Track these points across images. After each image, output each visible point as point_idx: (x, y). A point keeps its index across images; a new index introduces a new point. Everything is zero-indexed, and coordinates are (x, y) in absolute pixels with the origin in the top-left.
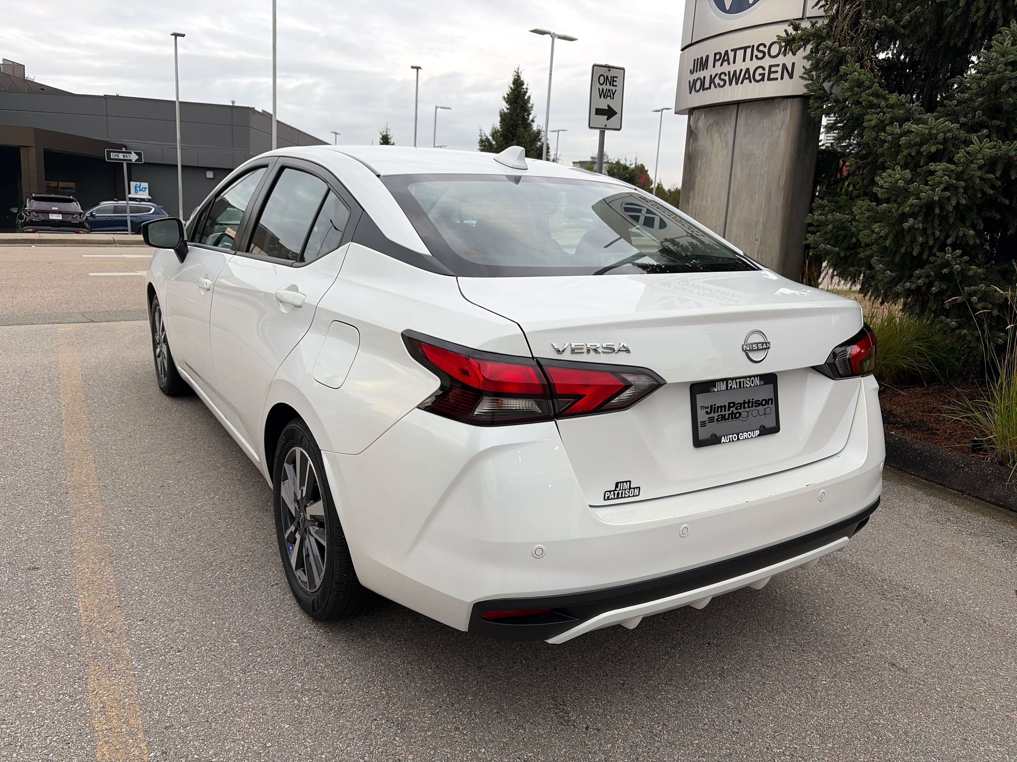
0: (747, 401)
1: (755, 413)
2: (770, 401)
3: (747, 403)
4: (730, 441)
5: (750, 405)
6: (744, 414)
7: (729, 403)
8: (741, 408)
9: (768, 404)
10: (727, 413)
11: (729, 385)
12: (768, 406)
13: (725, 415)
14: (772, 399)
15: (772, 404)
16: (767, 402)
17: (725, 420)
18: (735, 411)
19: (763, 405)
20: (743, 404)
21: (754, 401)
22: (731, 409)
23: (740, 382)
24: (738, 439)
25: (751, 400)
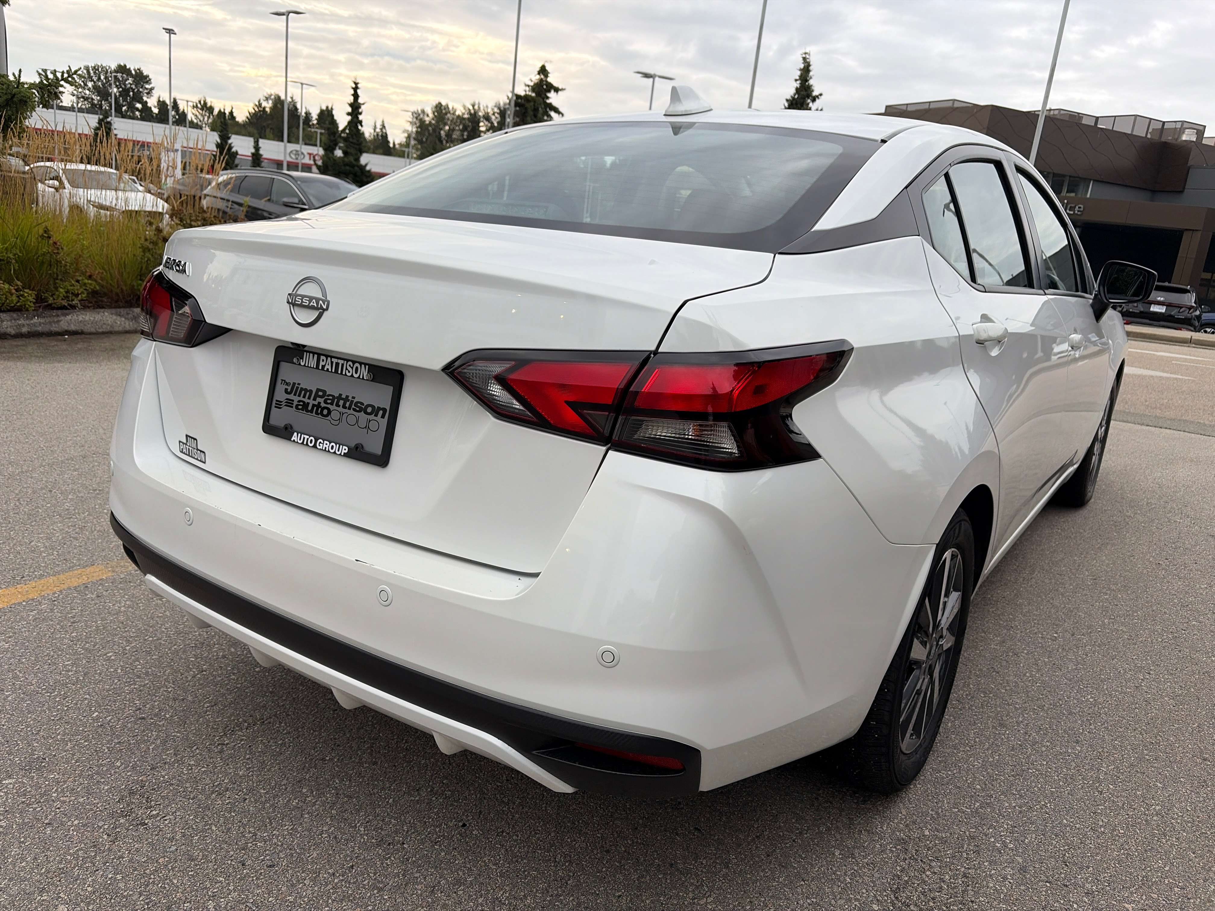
0: (344, 396)
1: (352, 420)
2: (381, 412)
3: (343, 399)
4: (303, 443)
5: (348, 405)
6: (335, 415)
7: (318, 390)
8: (332, 404)
9: (376, 415)
10: (311, 402)
11: (322, 363)
12: (375, 418)
13: (308, 403)
14: (384, 410)
15: (383, 417)
16: (375, 411)
17: (307, 411)
18: (323, 405)
19: (366, 413)
20: (337, 400)
21: (355, 401)
22: (319, 400)
23: (337, 364)
24: (315, 446)
25: (350, 398)
